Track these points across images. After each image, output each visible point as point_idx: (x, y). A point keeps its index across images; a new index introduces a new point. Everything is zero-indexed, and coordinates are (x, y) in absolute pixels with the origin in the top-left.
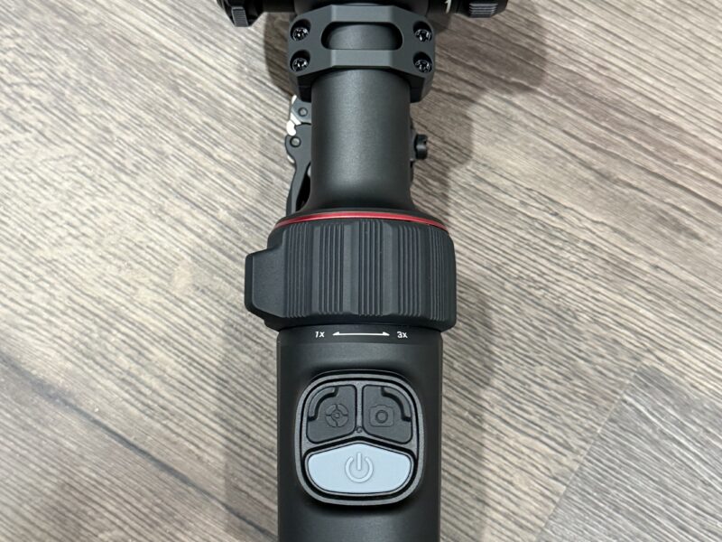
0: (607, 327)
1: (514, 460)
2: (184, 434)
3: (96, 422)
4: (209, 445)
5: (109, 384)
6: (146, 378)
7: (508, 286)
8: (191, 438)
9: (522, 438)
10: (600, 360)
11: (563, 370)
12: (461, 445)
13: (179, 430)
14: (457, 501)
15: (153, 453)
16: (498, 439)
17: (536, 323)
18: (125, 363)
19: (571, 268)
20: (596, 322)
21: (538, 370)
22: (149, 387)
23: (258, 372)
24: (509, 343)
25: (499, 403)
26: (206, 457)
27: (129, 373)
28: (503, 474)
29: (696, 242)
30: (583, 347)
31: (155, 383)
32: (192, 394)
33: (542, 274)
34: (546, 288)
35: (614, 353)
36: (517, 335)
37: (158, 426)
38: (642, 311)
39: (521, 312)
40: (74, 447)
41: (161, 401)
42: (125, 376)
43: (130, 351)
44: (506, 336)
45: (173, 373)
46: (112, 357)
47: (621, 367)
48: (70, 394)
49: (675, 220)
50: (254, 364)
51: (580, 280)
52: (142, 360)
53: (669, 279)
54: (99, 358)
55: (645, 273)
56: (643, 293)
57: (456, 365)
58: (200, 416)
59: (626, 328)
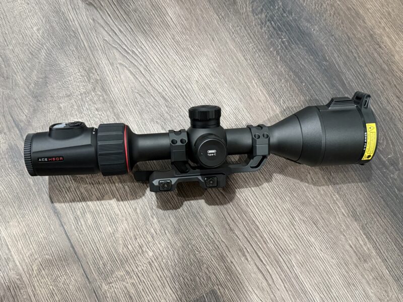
0: (209, 272)
2: (83, 241)
4: (87, 247)
5: (71, 217)
7: (190, 246)
8: (84, 243)
9: (170, 290)
10: (203, 280)
11: (192, 278)
13: (82, 239)
16: (163, 287)
17: (192, 260)
18: (79, 213)
19: (209, 250)
20: (208, 269)
21: (185, 274)
22: (81, 223)
23: (111, 234)
24: (181, 262)
25: (169, 277)
26: (84, 250)
30: (200, 274)
32: (90, 231)
34: (200, 252)
35: (207, 280)
36: (185, 261)
37: (77, 235)
38: (221, 272)
39: (189, 255)
40: (53, 229)
41: (82, 229)
42: (76, 217)
43: (82, 211)
44: (181, 259)
45: (89, 222)
49: (244, 252)
50: (111, 232)
51: (210, 255)
53: (234, 267)
54: (73, 208)
55: (228, 263)
56: (224, 267)
57: (164, 260)
58: (89, 238)
59: (215, 275)
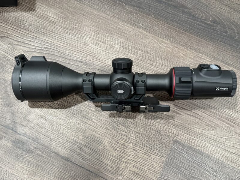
1: (153, 160)
3: (74, 163)
6: (82, 153)
12: (143, 159)
14: (144, 170)
15: (85, 168)
27: (79, 153)
28: (152, 163)
29: (181, 115)
31: (84, 154)
33: (154, 124)
46: (75, 150)
47: (170, 140)
48: (68, 158)
52: (81, 150)
